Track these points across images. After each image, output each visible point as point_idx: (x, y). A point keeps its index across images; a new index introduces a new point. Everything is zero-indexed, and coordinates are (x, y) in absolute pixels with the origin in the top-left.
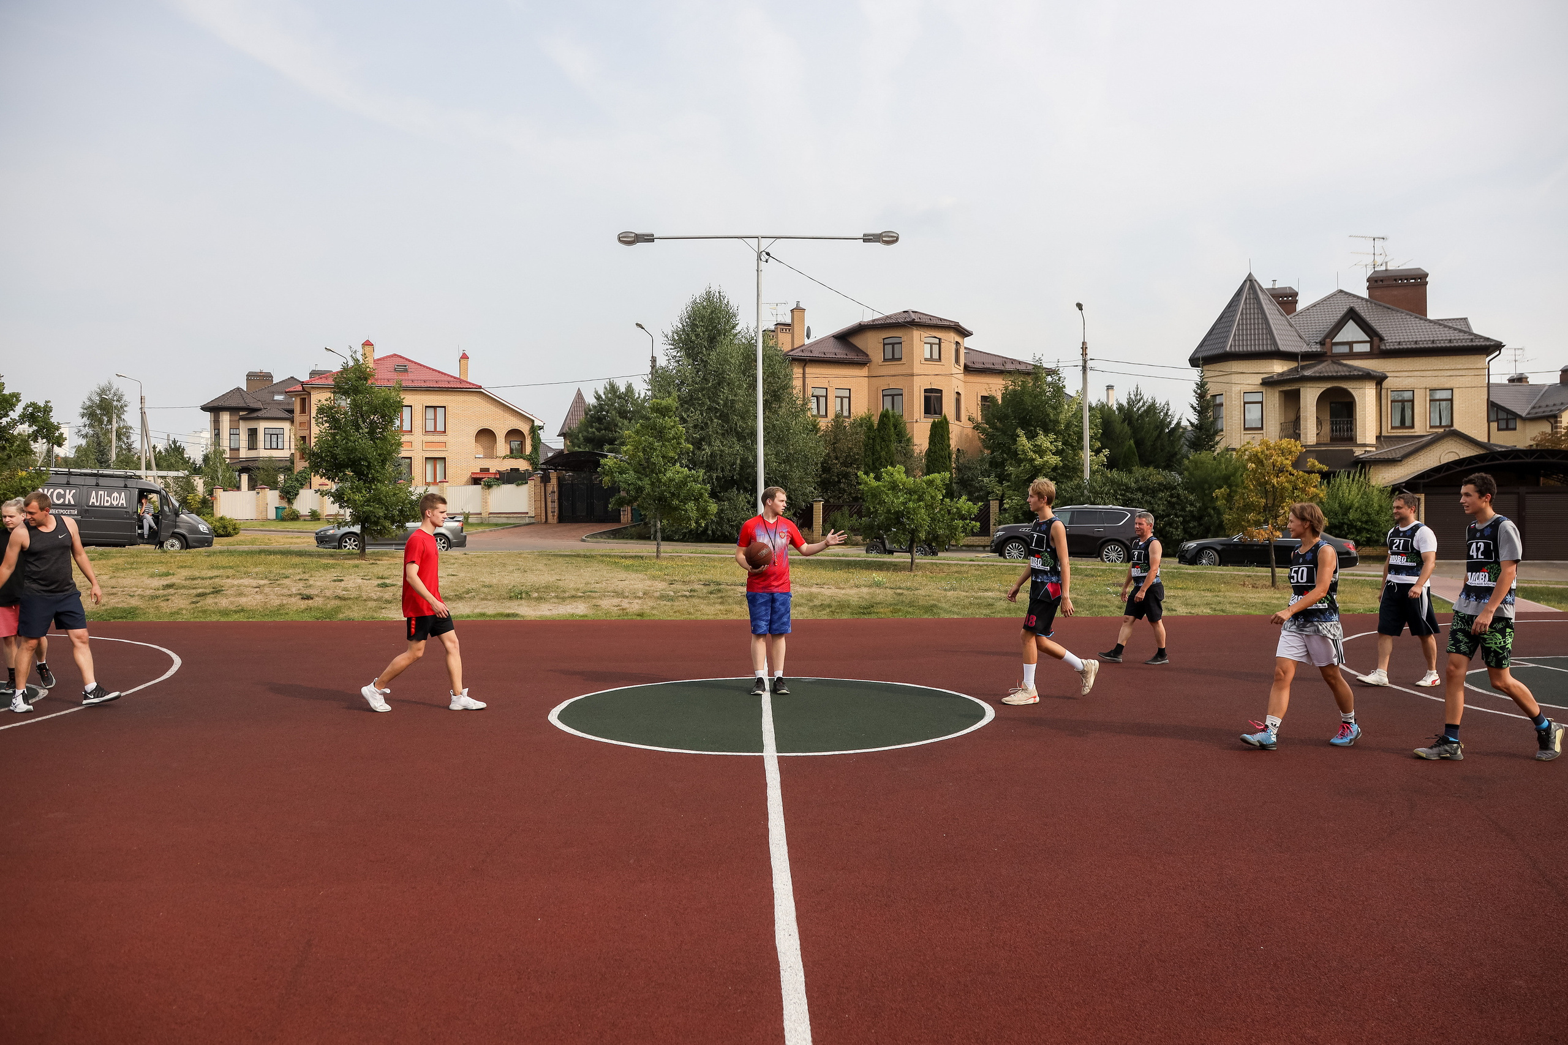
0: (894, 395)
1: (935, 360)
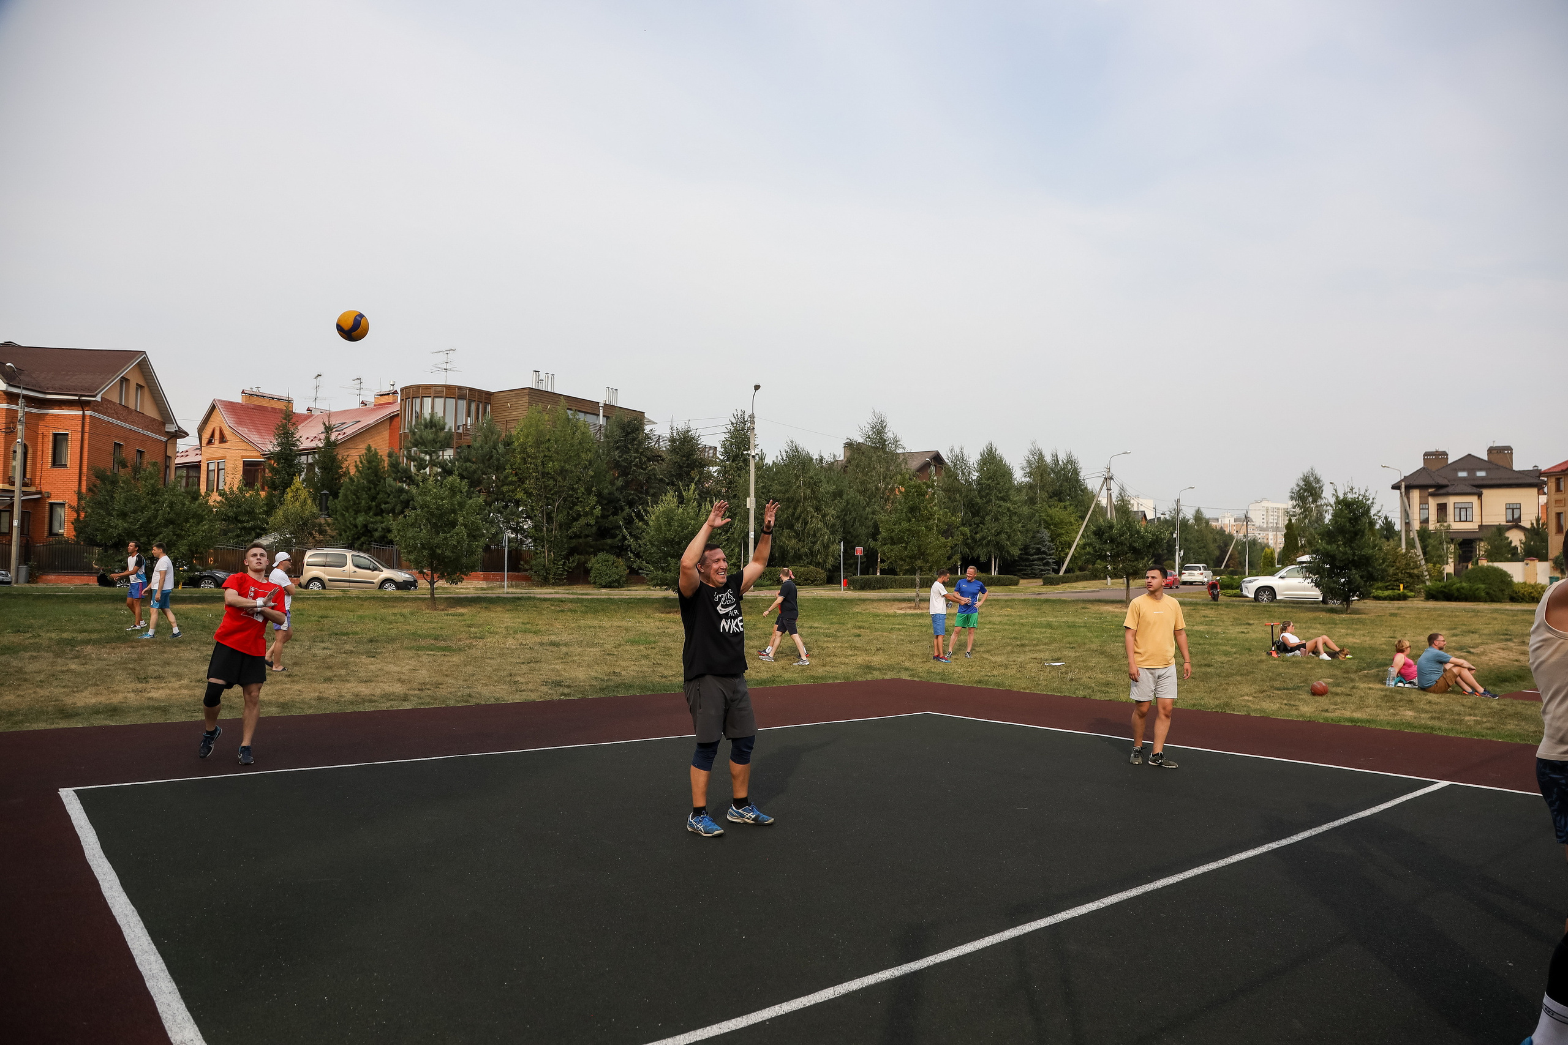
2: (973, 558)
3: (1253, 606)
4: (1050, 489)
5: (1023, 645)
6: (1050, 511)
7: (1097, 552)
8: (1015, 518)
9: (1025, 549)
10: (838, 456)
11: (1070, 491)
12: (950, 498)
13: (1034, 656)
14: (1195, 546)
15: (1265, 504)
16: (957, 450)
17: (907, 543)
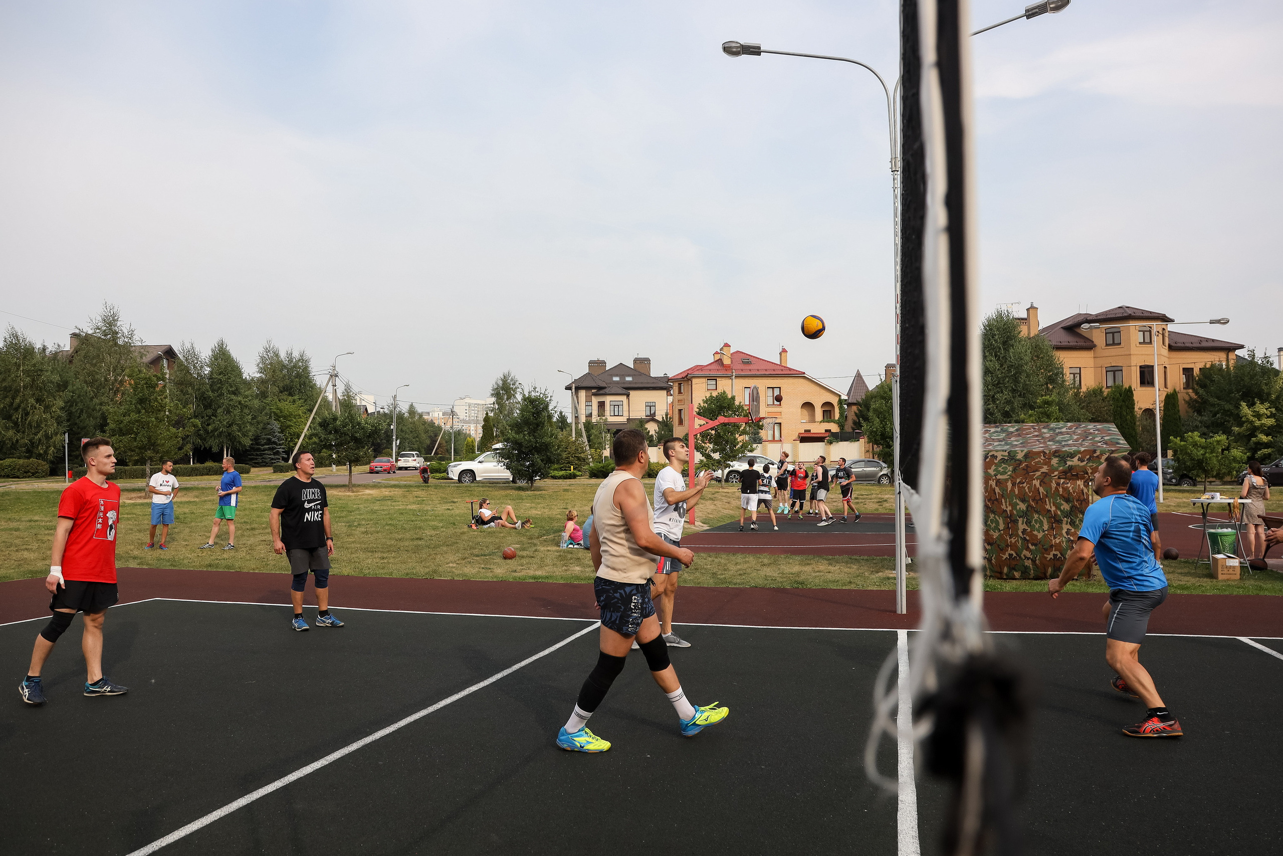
0: (1115, 371)
1: (1148, 343)
2: (205, 448)
3: (457, 487)
4: (281, 385)
5: (253, 529)
6: (280, 405)
7: (322, 442)
8: (246, 411)
9: (256, 439)
10: (62, 346)
11: (300, 386)
12: (182, 391)
13: (263, 538)
14: (410, 436)
15: (468, 400)
16: (188, 346)
17: (136, 434)
